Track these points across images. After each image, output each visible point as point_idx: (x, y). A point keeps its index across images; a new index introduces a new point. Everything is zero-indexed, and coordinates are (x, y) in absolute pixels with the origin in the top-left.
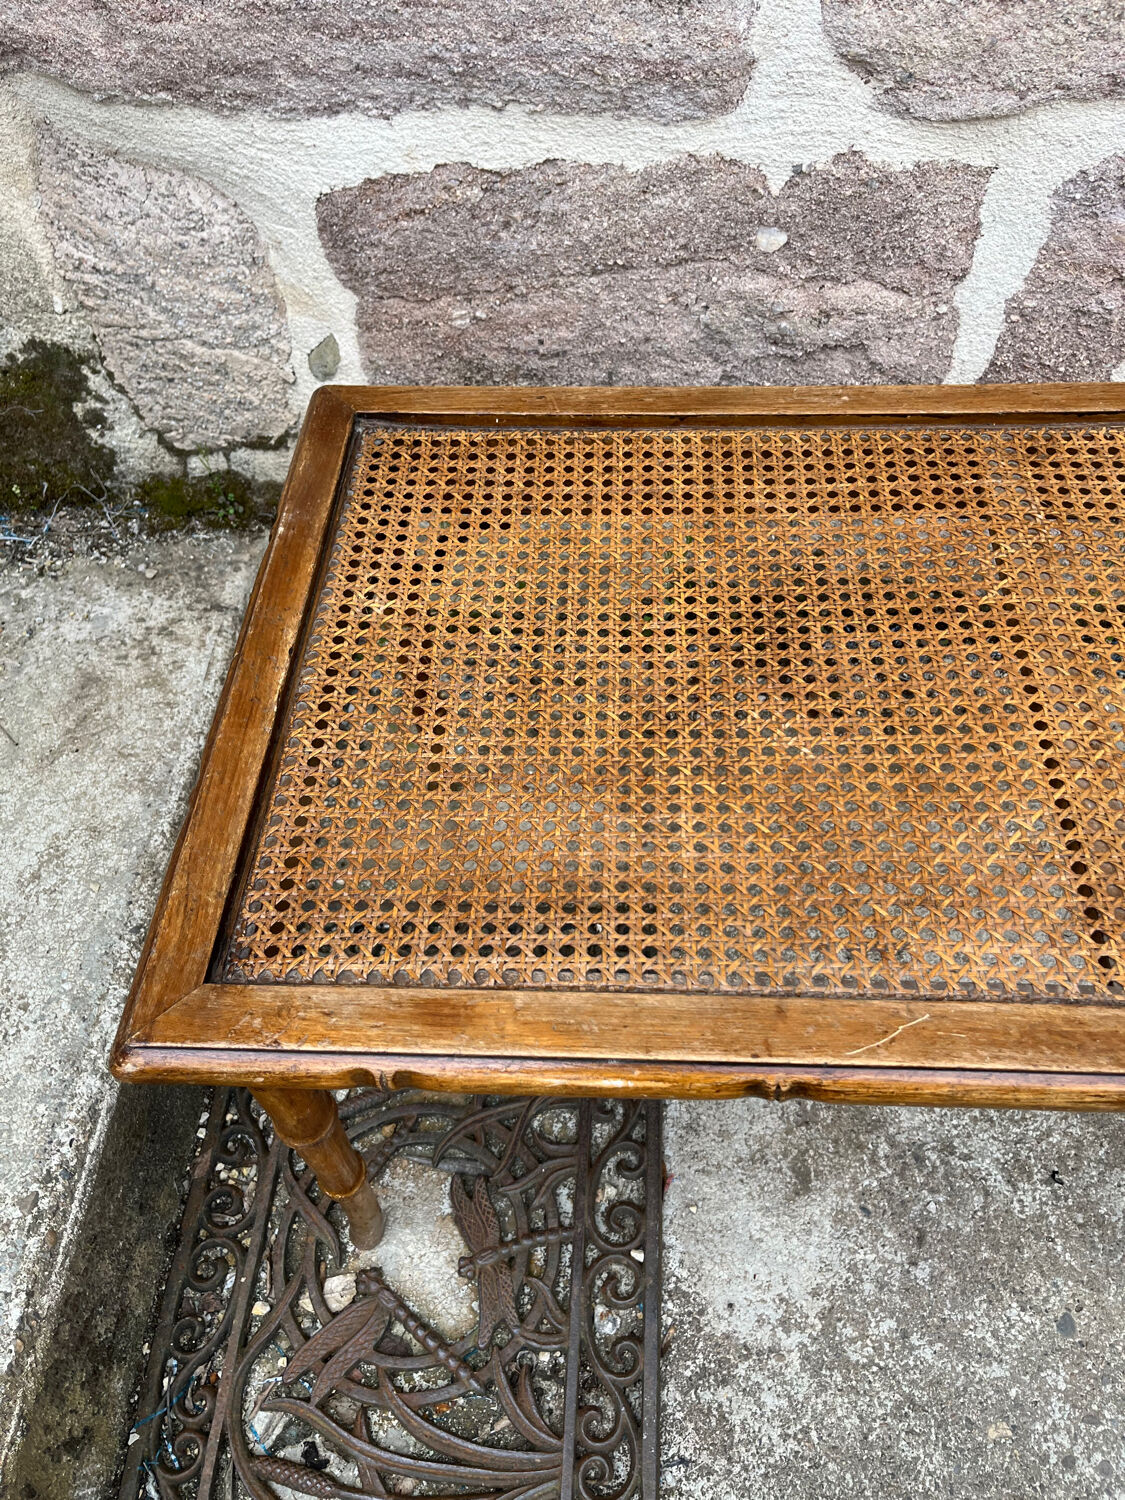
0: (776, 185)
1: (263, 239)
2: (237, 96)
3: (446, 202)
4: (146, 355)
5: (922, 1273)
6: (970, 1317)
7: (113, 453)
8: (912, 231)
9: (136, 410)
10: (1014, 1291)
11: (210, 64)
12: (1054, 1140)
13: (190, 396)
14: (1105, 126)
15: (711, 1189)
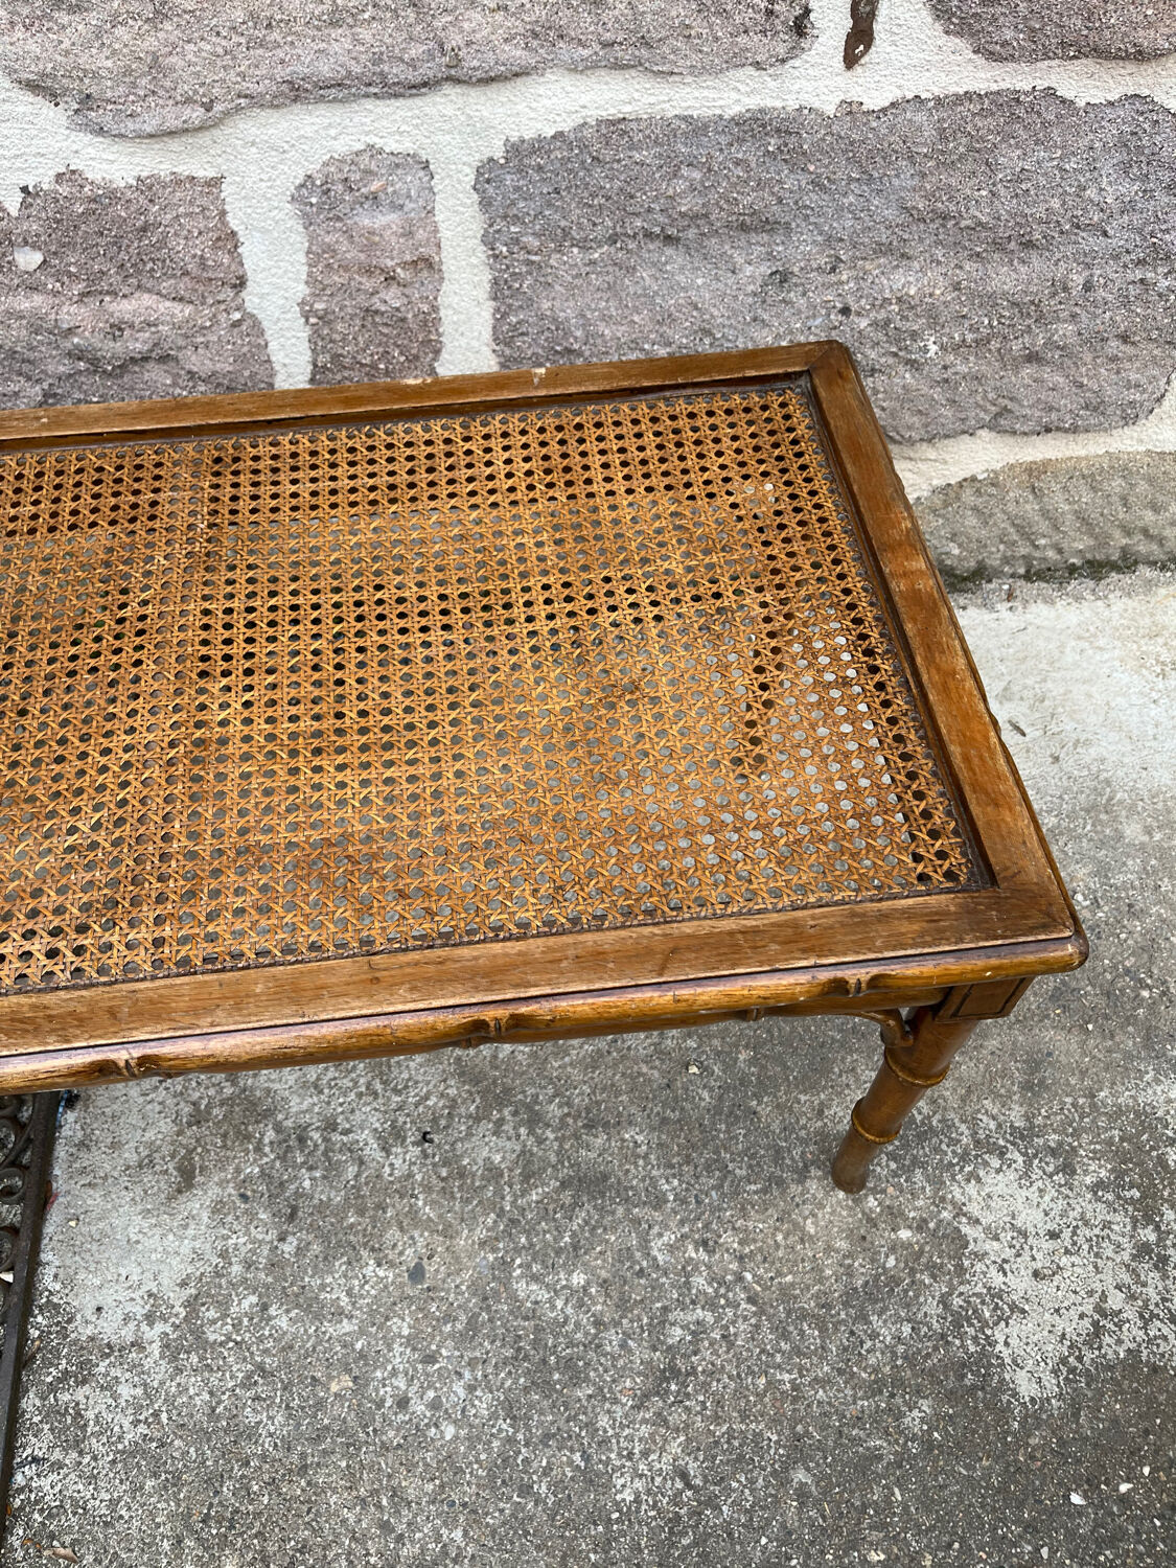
0: (12, 208)
5: (288, 1248)
6: (329, 1280)
8: (163, 242)
10: (373, 1249)
12: (429, 1103)
14: (308, 131)
15: (96, 1200)
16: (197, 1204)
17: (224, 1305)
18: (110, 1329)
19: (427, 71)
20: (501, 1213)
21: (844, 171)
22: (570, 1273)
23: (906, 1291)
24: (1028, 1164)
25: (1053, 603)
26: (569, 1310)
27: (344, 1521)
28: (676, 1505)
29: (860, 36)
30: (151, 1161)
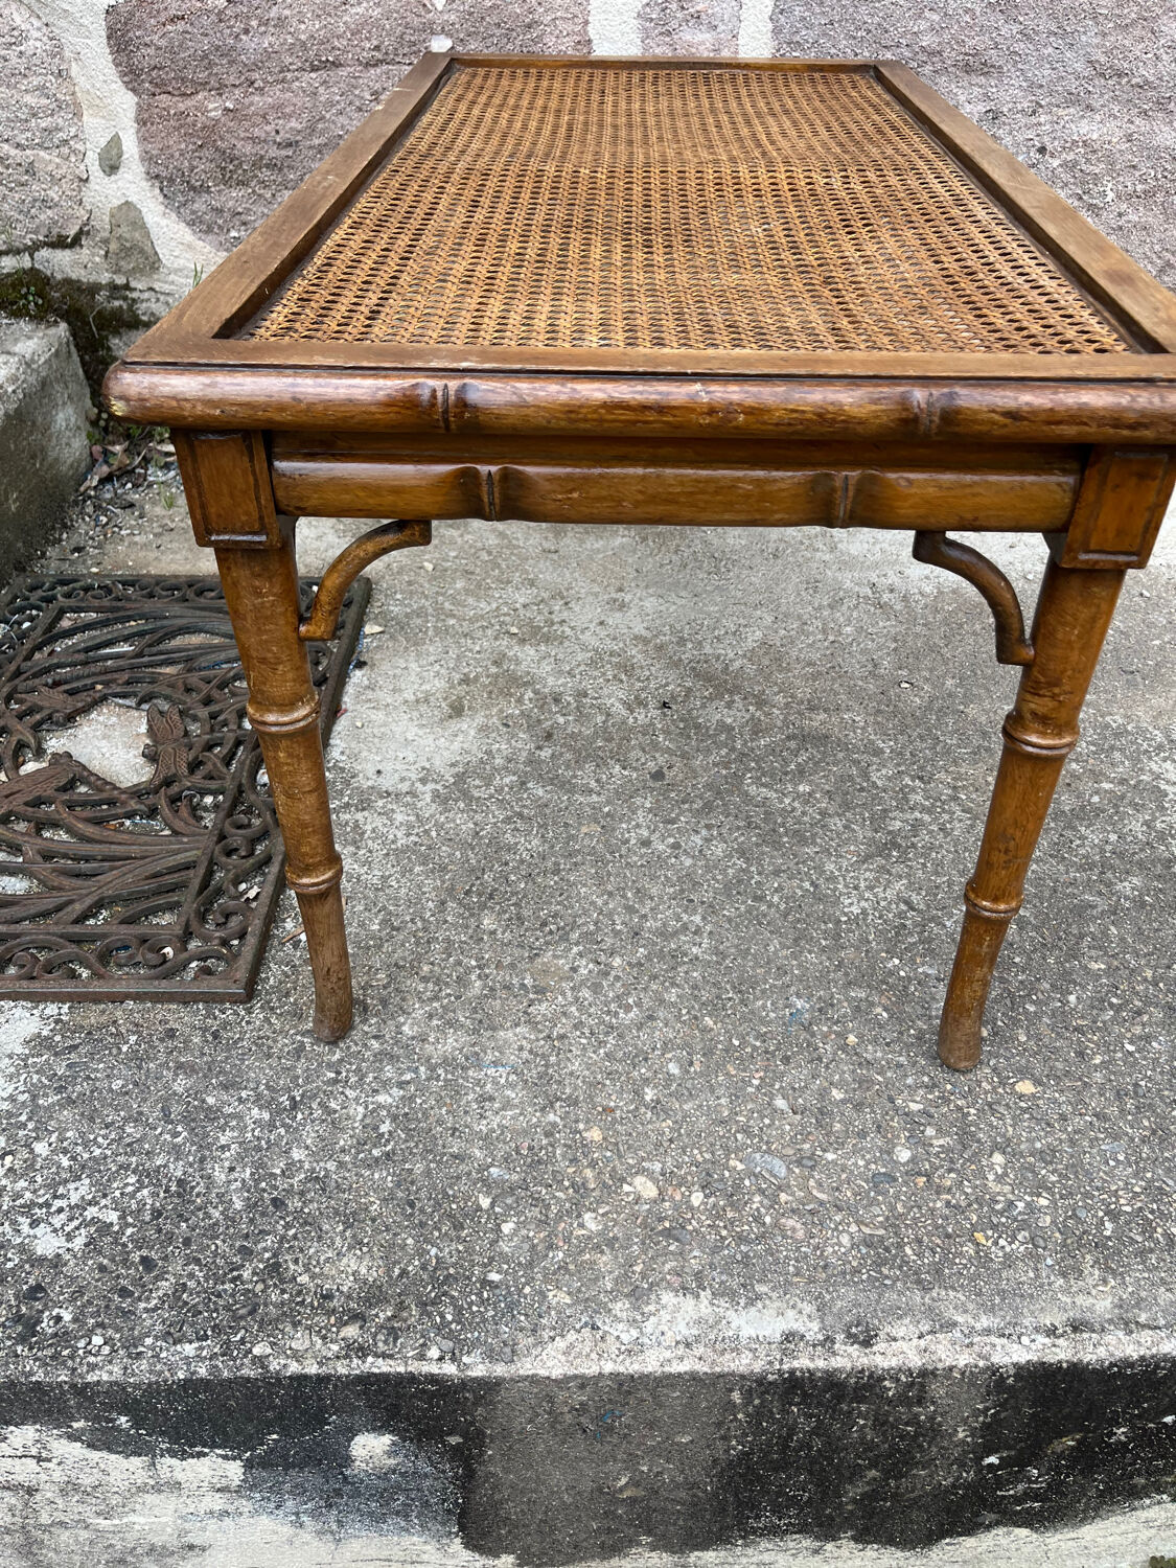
0: (439, 3)
1: (67, 54)
3: (200, 9)
6: (580, 773)
8: (540, 38)
10: (618, 760)
12: (669, 688)
15: (379, 716)
16: (468, 726)
17: (487, 779)
18: (386, 783)
20: (733, 749)
22: (796, 785)
23: (1111, 817)
26: (796, 804)
27: (593, 903)
28: (901, 918)
30: (427, 701)
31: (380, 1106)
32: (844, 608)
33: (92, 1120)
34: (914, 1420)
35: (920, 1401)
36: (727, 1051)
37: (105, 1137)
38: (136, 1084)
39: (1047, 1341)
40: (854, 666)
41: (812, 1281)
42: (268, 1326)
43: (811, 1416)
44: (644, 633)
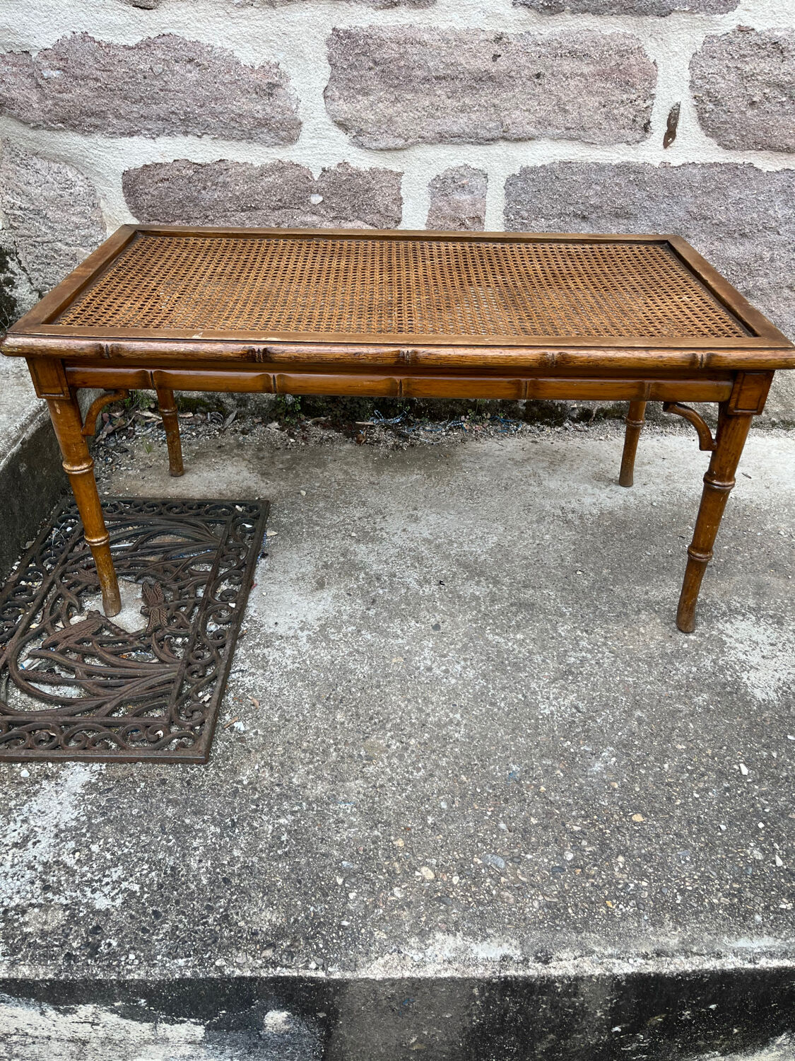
0: (316, 176)
1: (98, 195)
2: (91, 126)
3: (178, 175)
4: (39, 251)
6: (392, 625)
7: (15, 300)
8: (373, 197)
9: (30, 280)
10: (414, 617)
11: (81, 111)
12: (443, 572)
13: (57, 272)
14: (442, 156)
15: (275, 588)
16: (327, 594)
17: (339, 629)
18: (281, 630)
19: (495, 134)
20: (480, 611)
21: (662, 192)
22: (515, 634)
23: (694, 657)
24: (758, 619)
25: (764, 437)
26: (515, 646)
27: (399, 706)
28: (572, 717)
29: (671, 134)
30: (303, 579)
31: (281, 825)
32: (546, 523)
33: (122, 832)
34: (572, 1006)
35: (575, 995)
36: (473, 795)
37: (130, 842)
38: (145, 811)
39: (643, 961)
40: (550, 560)
41: (517, 927)
42: (224, 950)
43: (517, 1003)
44: (430, 537)
